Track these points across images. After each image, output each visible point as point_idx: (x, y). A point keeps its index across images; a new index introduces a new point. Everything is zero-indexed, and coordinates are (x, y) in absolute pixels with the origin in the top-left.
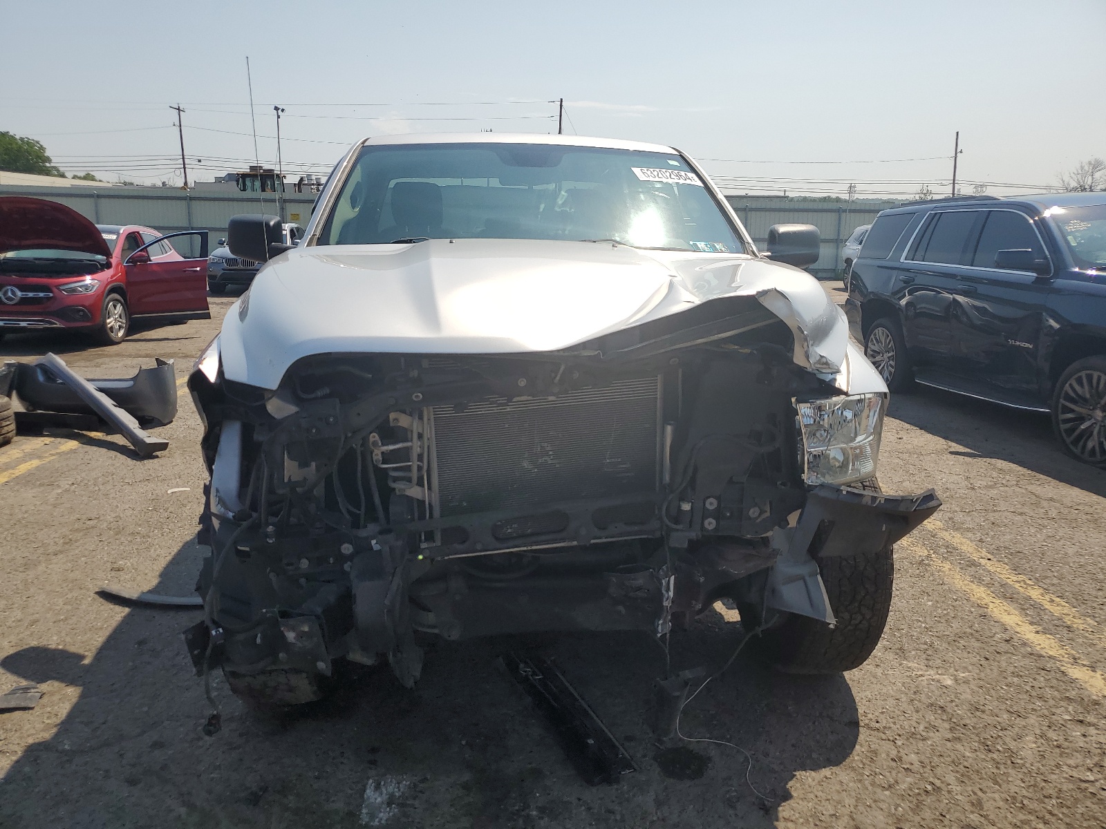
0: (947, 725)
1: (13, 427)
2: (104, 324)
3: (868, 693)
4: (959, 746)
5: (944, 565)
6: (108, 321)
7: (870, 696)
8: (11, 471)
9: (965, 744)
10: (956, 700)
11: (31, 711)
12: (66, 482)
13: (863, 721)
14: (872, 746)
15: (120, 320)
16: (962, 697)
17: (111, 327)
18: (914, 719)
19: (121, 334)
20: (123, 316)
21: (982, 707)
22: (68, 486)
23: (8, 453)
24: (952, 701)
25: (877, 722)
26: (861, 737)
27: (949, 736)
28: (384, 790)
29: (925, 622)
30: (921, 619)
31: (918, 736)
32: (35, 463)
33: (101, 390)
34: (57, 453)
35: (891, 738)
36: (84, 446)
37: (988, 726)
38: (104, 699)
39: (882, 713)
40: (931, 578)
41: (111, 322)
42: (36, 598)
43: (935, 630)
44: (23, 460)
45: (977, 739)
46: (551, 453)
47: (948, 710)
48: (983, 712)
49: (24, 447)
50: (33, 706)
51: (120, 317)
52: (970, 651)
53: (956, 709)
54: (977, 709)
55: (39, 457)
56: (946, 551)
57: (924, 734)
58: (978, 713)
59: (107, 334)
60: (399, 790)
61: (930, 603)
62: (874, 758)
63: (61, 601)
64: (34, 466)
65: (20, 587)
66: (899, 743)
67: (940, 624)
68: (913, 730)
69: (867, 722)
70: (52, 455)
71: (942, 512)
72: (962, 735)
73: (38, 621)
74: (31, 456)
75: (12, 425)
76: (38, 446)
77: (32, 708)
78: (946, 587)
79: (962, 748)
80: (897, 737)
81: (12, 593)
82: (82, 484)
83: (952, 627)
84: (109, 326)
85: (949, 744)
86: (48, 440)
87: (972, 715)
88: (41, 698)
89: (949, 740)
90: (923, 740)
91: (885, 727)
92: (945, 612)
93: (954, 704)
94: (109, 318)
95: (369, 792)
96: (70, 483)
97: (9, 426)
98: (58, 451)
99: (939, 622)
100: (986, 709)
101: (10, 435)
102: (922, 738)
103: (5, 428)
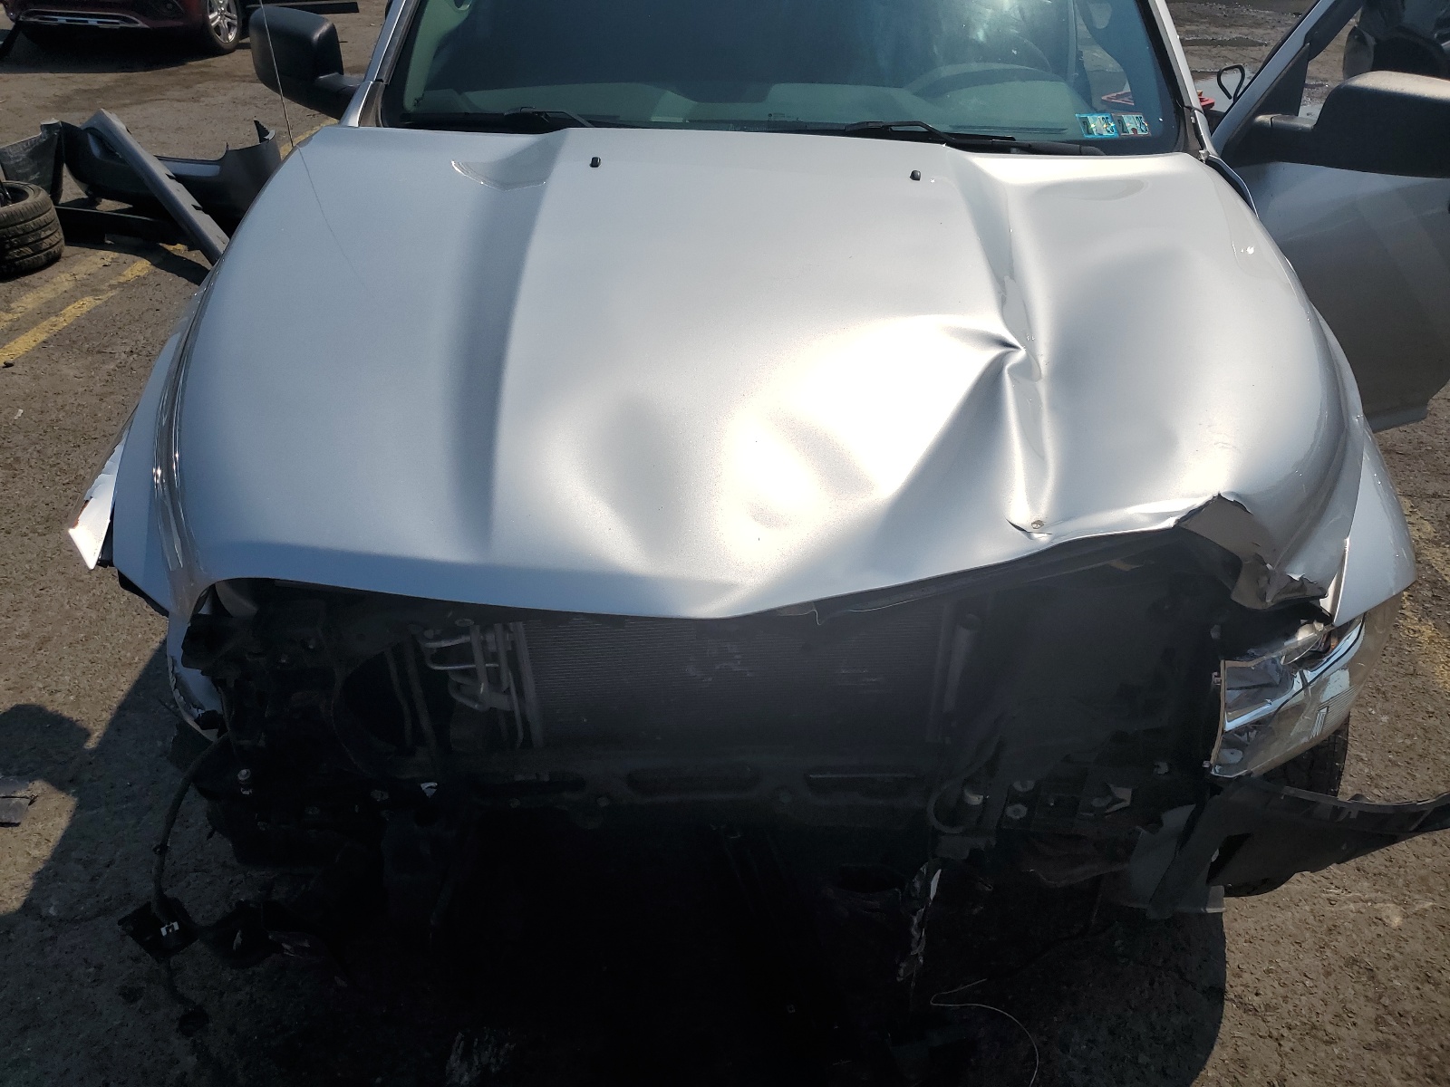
0: (1370, 1012)
1: (59, 236)
2: (206, 22)
3: (1250, 923)
4: (1383, 1063)
5: (1423, 629)
6: (211, 17)
7: (1253, 932)
8: (53, 319)
9: (1395, 1058)
10: (1397, 954)
11: (15, 829)
12: (123, 348)
13: (1233, 986)
14: (1240, 1050)
15: (229, 14)
16: (1408, 950)
17: (217, 27)
18: (1320, 992)
19: (231, 37)
20: (233, 8)
21: (1436, 975)
22: (124, 356)
23: (54, 280)
24: (1389, 957)
25: (1257, 994)
26: (1226, 1027)
27: (1373, 1037)
28: (476, 1058)
29: (1370, 764)
30: (1363, 755)
31: (1321, 1034)
32: (88, 303)
33: (178, 178)
34: (120, 284)
35: (1275, 1034)
36: (158, 270)
37: (1441, 1021)
38: (115, 813)
39: (1268, 971)
40: (1395, 660)
41: (216, 18)
42: (51, 592)
43: (1385, 784)
44: (70, 297)
45: (1415, 1047)
46: (737, 657)
47: (1381, 976)
48: (1437, 985)
49: (76, 269)
50: (17, 822)
51: (229, 10)
52: (1438, 840)
53: (1393, 974)
54: (1428, 978)
55: (95, 292)
56: (1430, 594)
57: (1330, 1028)
58: (1427, 988)
59: (212, 39)
60: (498, 1061)
61: (1385, 719)
62: (1240, 1079)
63: (85, 600)
64: (85, 309)
65: (35, 567)
66: (1287, 1046)
67: (1396, 770)
68: (1314, 1019)
69: (1239, 989)
70: (112, 287)
71: (1438, 501)
72: (1393, 1038)
73: (49, 639)
74: (84, 288)
75: (57, 235)
76: (93, 269)
77: (17, 825)
78: (1417, 682)
79: (1388, 1067)
80: (1285, 1032)
81: (23, 577)
82: (144, 353)
83: (1414, 777)
84: (213, 24)
85: (1368, 1056)
86: (109, 256)
87: (1416, 992)
88: (30, 804)
89: (1368, 1048)
90: (1327, 1043)
91: (1267, 1007)
92: (1408, 742)
93: (1391, 963)
94: (212, 12)
95: (454, 1062)
96: (128, 349)
97: (52, 237)
98: (122, 279)
99: (1395, 764)
100: (1443, 979)
101: (55, 249)
102: (1326, 1038)
103: (47, 241)
